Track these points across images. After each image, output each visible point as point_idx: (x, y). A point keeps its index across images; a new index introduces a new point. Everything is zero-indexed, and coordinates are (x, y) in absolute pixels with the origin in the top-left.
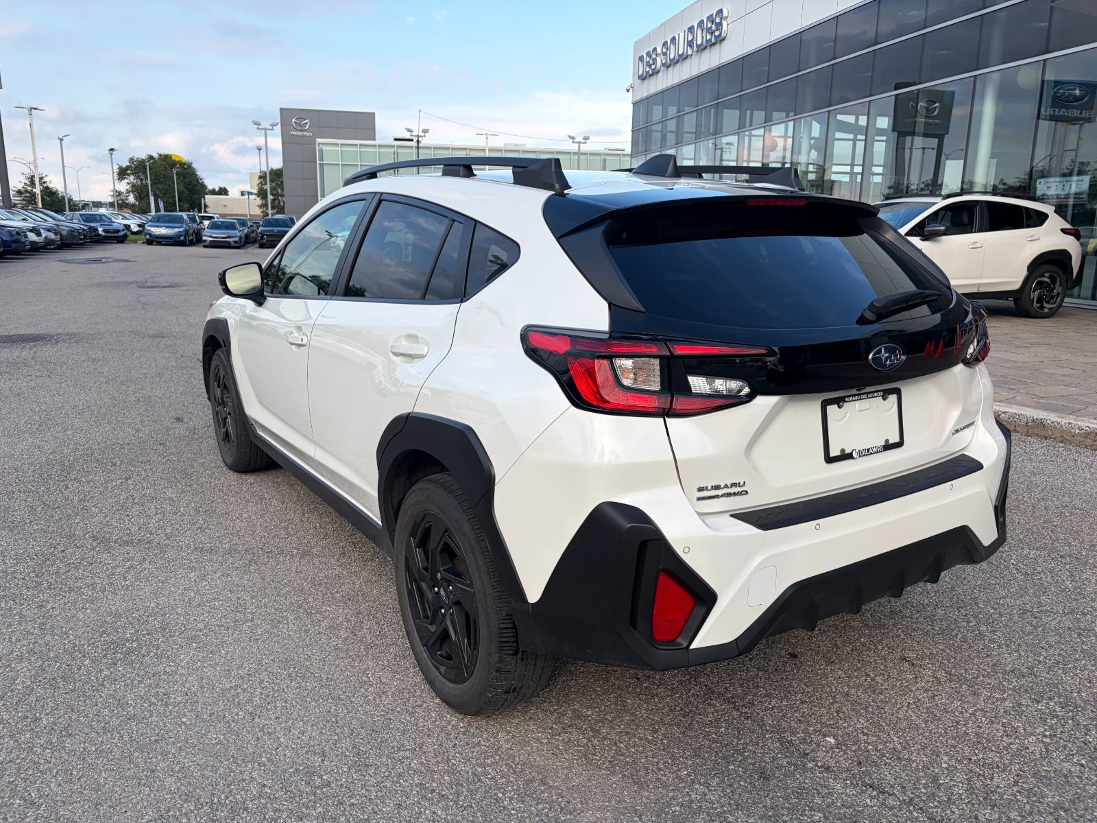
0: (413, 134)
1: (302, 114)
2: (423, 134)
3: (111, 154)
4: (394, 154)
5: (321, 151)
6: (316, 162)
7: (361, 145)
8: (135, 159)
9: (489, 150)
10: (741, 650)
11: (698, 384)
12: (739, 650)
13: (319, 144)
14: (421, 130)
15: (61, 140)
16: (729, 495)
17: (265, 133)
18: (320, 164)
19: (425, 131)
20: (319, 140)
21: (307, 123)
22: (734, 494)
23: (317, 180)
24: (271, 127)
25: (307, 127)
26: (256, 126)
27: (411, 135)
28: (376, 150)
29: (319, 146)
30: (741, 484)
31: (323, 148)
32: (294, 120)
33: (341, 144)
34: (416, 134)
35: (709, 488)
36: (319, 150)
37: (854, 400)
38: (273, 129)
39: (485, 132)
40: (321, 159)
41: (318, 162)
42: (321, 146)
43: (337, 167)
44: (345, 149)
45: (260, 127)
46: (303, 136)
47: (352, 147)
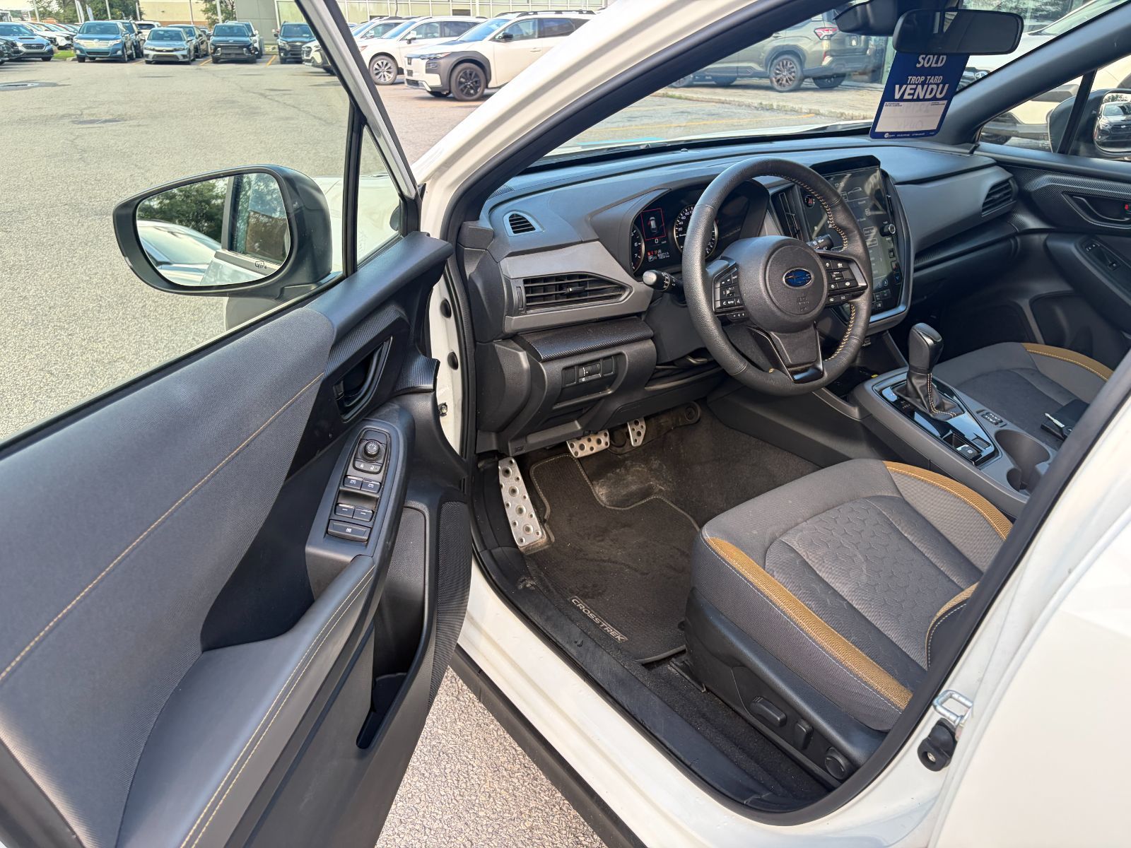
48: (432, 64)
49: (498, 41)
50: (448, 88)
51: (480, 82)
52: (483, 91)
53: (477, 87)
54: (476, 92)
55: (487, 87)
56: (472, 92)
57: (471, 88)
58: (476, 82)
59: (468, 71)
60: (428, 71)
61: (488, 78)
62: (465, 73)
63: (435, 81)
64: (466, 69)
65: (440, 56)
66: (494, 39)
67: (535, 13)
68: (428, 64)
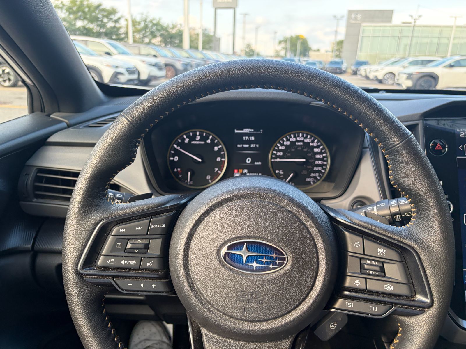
1: (357, 12)
5: (363, 30)
6: (359, 36)
7: (383, 27)
18: (362, 36)
23: (358, 44)
28: (391, 28)
29: (362, 27)
46: (357, 23)
47: (380, 26)
61: (436, 84)
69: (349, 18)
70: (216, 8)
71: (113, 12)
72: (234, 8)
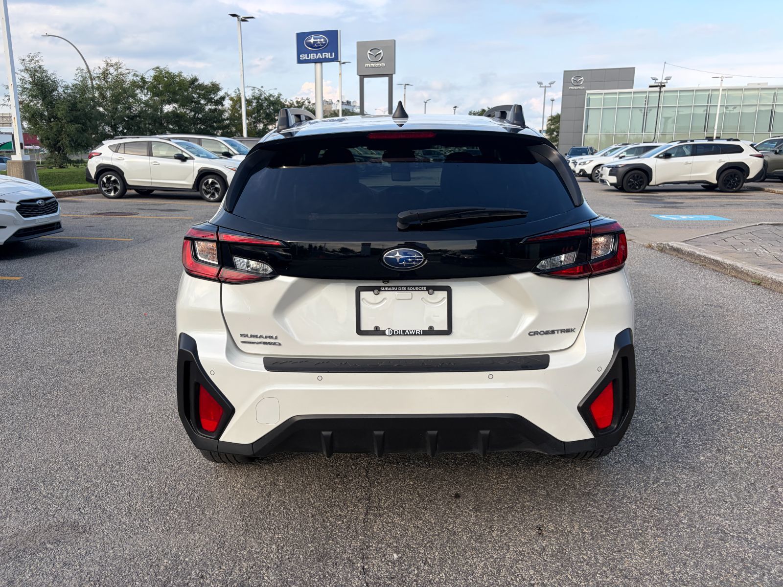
0: (657, 81)
1: (579, 73)
2: (666, 81)
3: (455, 110)
4: (646, 98)
5: (589, 99)
6: (584, 108)
7: (620, 93)
8: (473, 112)
9: (723, 90)
10: (255, 452)
11: (240, 262)
12: (253, 452)
13: (588, 94)
14: (664, 78)
15: (425, 103)
16: (265, 343)
17: (545, 89)
18: (587, 109)
19: (668, 79)
20: (588, 92)
21: (582, 80)
22: (270, 343)
23: (583, 120)
24: (549, 85)
25: (581, 83)
26: (539, 85)
27: (655, 83)
28: (632, 96)
29: (587, 96)
30: (274, 337)
31: (591, 97)
32: (572, 78)
33: (605, 93)
34: (660, 82)
35: (249, 336)
36: (588, 99)
37: (390, 290)
38: (550, 87)
39: (720, 76)
40: (588, 105)
41: (585, 107)
42: (589, 96)
43: (613, 110)
44: (607, 97)
45: (542, 85)
46: (578, 89)
47: (613, 95)
48: (614, 171)
49: (661, 158)
50: (621, 185)
51: (643, 182)
52: (645, 187)
53: (641, 185)
54: (640, 188)
55: (648, 185)
56: (637, 187)
57: (637, 185)
58: (641, 182)
59: (636, 175)
60: (610, 174)
61: (650, 179)
62: (634, 176)
63: (614, 179)
64: (635, 173)
65: (620, 166)
66: (658, 157)
67: (692, 141)
68: (611, 171)
69: (566, 82)
70: (362, 77)
71: (215, 88)
72: (390, 76)
